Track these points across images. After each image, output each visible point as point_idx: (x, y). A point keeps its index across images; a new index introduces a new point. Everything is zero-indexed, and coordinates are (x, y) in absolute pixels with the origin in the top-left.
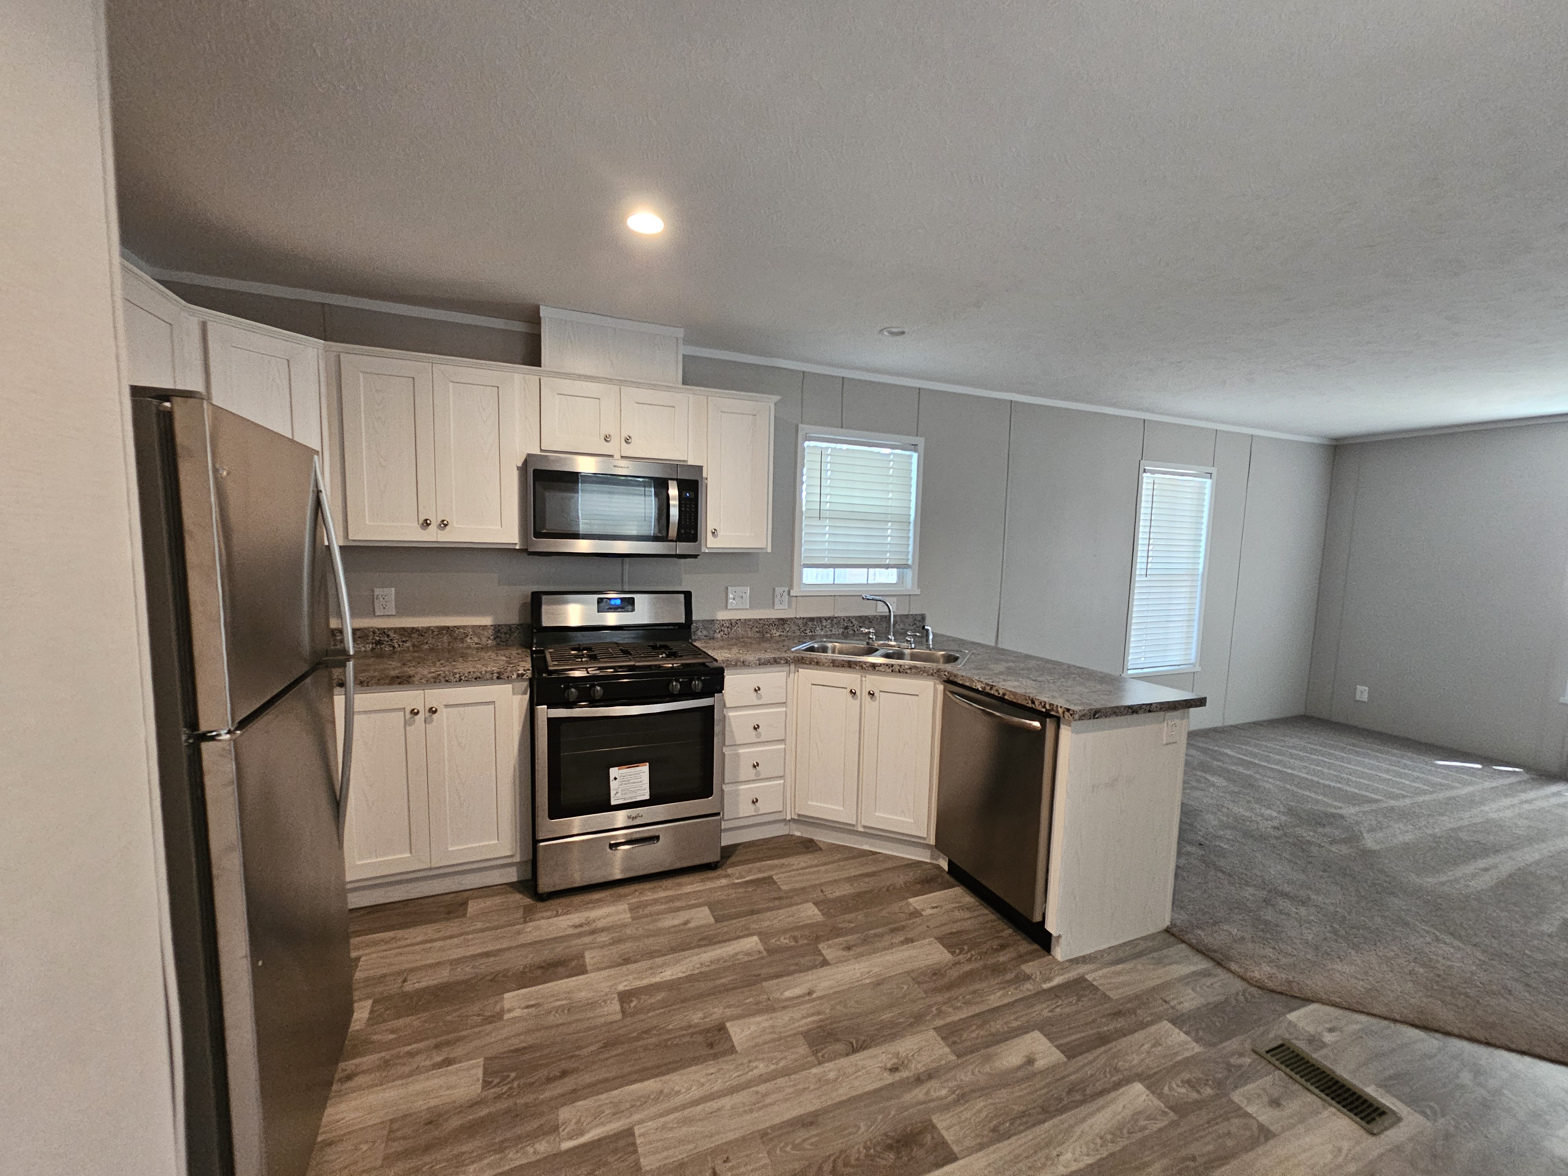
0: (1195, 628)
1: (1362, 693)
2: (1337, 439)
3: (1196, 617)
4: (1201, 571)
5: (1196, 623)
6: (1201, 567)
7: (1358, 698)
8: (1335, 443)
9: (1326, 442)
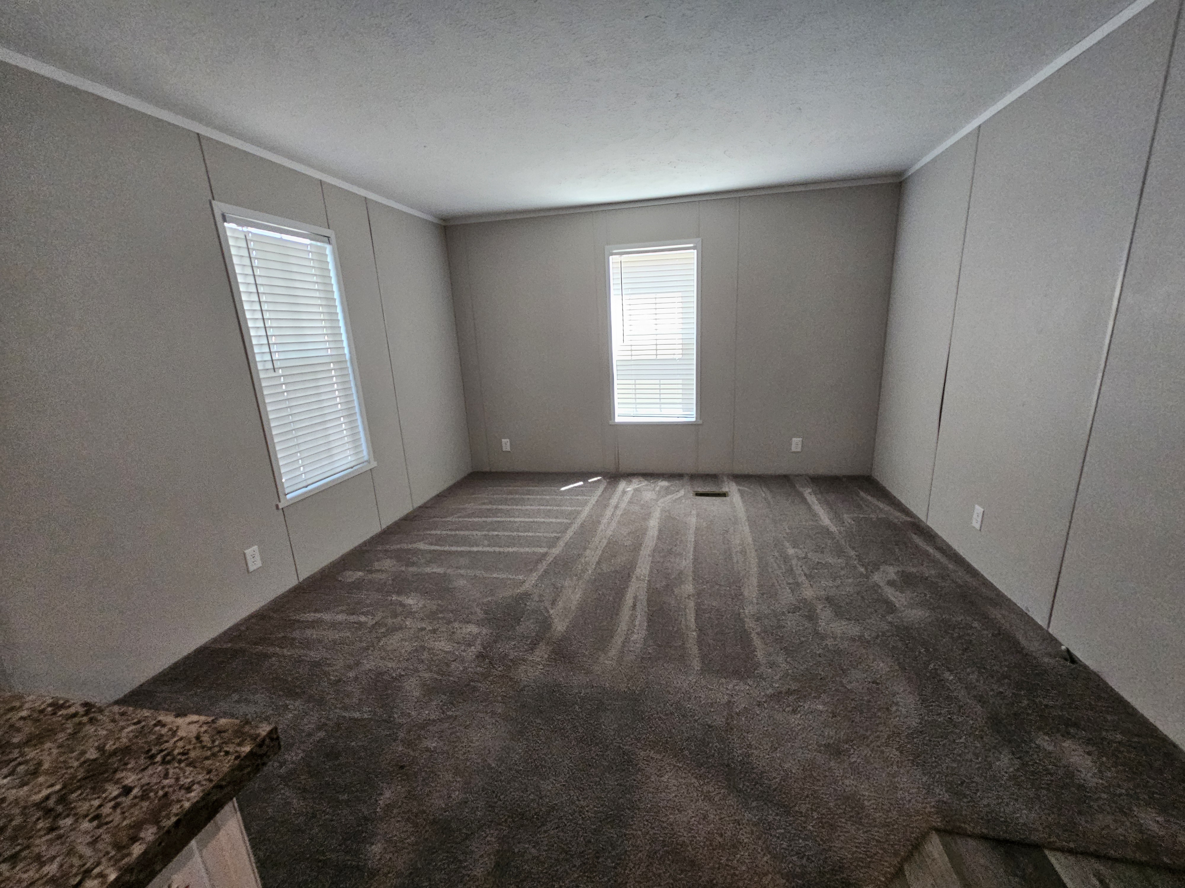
0: (359, 423)
1: (506, 444)
2: (444, 220)
3: (357, 410)
4: (348, 357)
5: (358, 417)
6: (346, 351)
7: (504, 449)
8: (443, 224)
9: (436, 221)
